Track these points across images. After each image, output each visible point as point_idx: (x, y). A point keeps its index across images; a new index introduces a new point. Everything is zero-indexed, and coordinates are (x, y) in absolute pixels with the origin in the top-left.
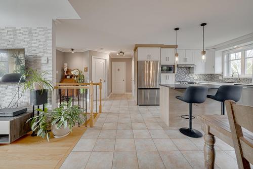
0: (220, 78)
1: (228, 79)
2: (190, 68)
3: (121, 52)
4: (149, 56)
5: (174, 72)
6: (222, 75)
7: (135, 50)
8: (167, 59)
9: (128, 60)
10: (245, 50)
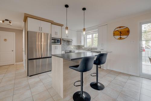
0: (83, 48)
1: (87, 48)
2: (69, 41)
3: (6, 20)
4: (40, 28)
5: (61, 44)
6: (84, 46)
7: (25, 20)
8: (56, 33)
9: (18, 32)
10: (93, 34)
